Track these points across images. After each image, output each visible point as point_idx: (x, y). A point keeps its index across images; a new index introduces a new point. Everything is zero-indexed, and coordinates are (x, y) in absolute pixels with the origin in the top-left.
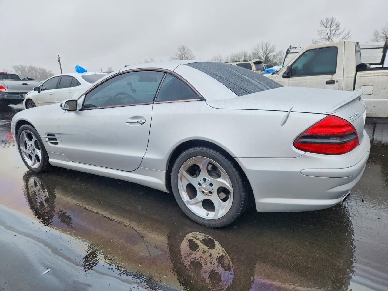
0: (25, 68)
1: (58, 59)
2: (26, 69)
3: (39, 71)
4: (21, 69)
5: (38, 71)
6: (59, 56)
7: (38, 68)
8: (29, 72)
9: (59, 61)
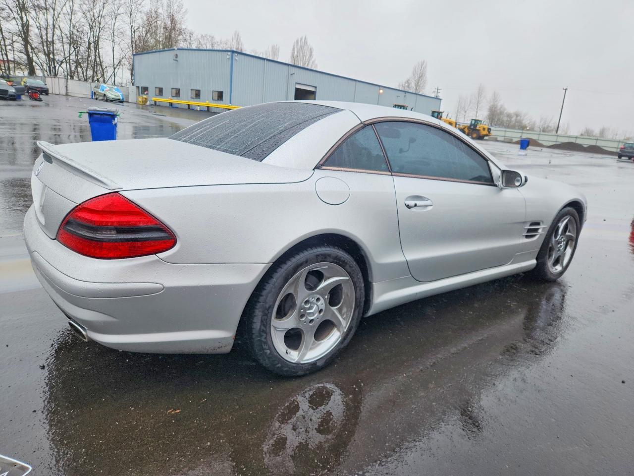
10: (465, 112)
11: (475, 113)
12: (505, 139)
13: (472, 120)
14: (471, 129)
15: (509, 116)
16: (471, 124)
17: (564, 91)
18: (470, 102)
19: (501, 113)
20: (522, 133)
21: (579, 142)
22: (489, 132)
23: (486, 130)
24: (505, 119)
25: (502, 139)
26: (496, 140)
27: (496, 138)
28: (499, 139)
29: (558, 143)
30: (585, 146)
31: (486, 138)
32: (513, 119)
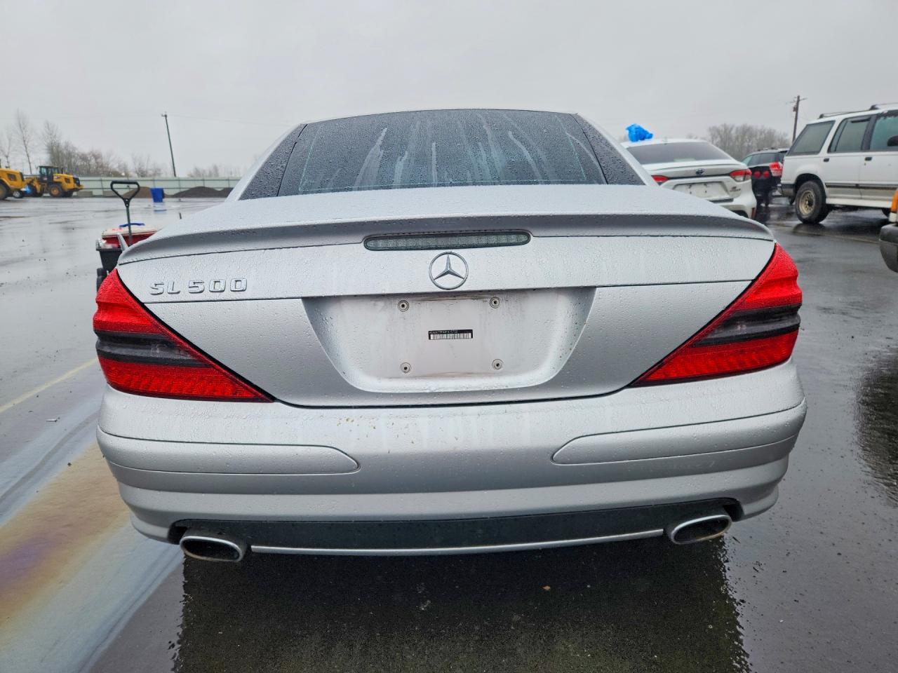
0: (730, 132)
1: (794, 104)
2: (733, 132)
3: (759, 134)
4: (722, 133)
5: (756, 136)
6: (799, 97)
7: (759, 128)
8: (737, 138)
9: (796, 109)
10: (7, 157)
11: (26, 157)
12: (104, 192)
13: (41, 167)
14: (45, 182)
15: (84, 158)
16: (42, 175)
17: (164, 118)
18: (10, 140)
19: (70, 155)
20: (101, 180)
21: (208, 185)
22: (79, 185)
23: (72, 181)
24: (79, 163)
25: (100, 192)
26: (91, 195)
27: (91, 192)
28: (95, 192)
29: (182, 190)
30: (219, 190)
31: (75, 194)
32: (93, 161)
